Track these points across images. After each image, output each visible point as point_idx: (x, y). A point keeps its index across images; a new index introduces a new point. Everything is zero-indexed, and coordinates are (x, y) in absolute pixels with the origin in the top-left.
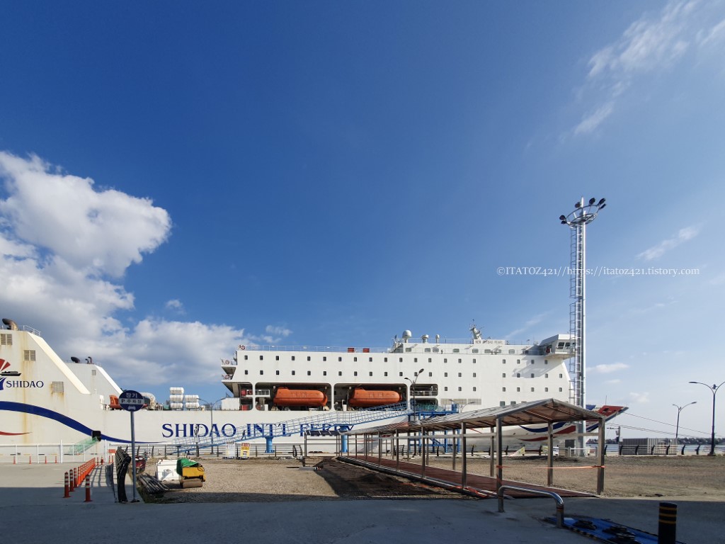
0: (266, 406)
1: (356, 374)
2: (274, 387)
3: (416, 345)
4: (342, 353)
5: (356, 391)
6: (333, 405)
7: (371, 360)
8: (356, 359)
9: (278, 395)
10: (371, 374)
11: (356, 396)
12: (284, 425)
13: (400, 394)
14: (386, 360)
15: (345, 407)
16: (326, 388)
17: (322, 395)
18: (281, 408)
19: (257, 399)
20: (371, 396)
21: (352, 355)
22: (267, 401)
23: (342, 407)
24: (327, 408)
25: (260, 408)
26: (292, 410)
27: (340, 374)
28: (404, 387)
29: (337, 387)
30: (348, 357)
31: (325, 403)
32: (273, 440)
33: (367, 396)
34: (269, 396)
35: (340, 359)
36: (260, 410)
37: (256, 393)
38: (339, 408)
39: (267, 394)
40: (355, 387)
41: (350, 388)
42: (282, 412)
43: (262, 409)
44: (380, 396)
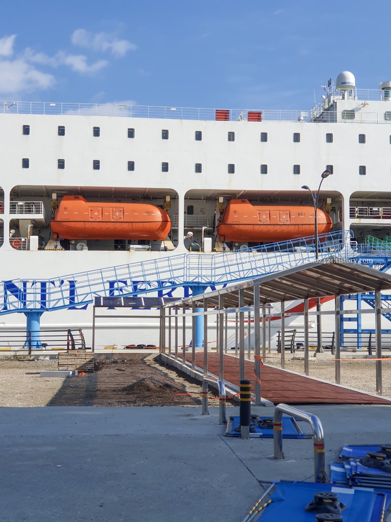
0: (34, 240)
1: (231, 169)
2: (54, 196)
3: (364, 105)
4: (204, 123)
5: (233, 207)
6: (181, 237)
7: (264, 137)
8: (231, 136)
9: (61, 215)
10: (264, 169)
11: (232, 218)
12: (72, 284)
13: (327, 213)
14: (297, 137)
15: (208, 241)
16: (168, 199)
17: (157, 215)
18: (66, 245)
19: (15, 225)
20: (265, 218)
21: (225, 127)
22: (38, 228)
23: (202, 243)
24: (168, 244)
25: (19, 244)
26: (91, 248)
27: (198, 168)
28: (336, 198)
29: (191, 197)
30: (215, 130)
31: (165, 234)
32: (42, 318)
33: (255, 219)
34: (41, 216)
35: (199, 136)
36: (19, 249)
37: (13, 211)
38: (194, 245)
39: (38, 212)
40: (232, 197)
41: (221, 200)
42: (70, 253)
43: (25, 247)
44: (285, 219)
